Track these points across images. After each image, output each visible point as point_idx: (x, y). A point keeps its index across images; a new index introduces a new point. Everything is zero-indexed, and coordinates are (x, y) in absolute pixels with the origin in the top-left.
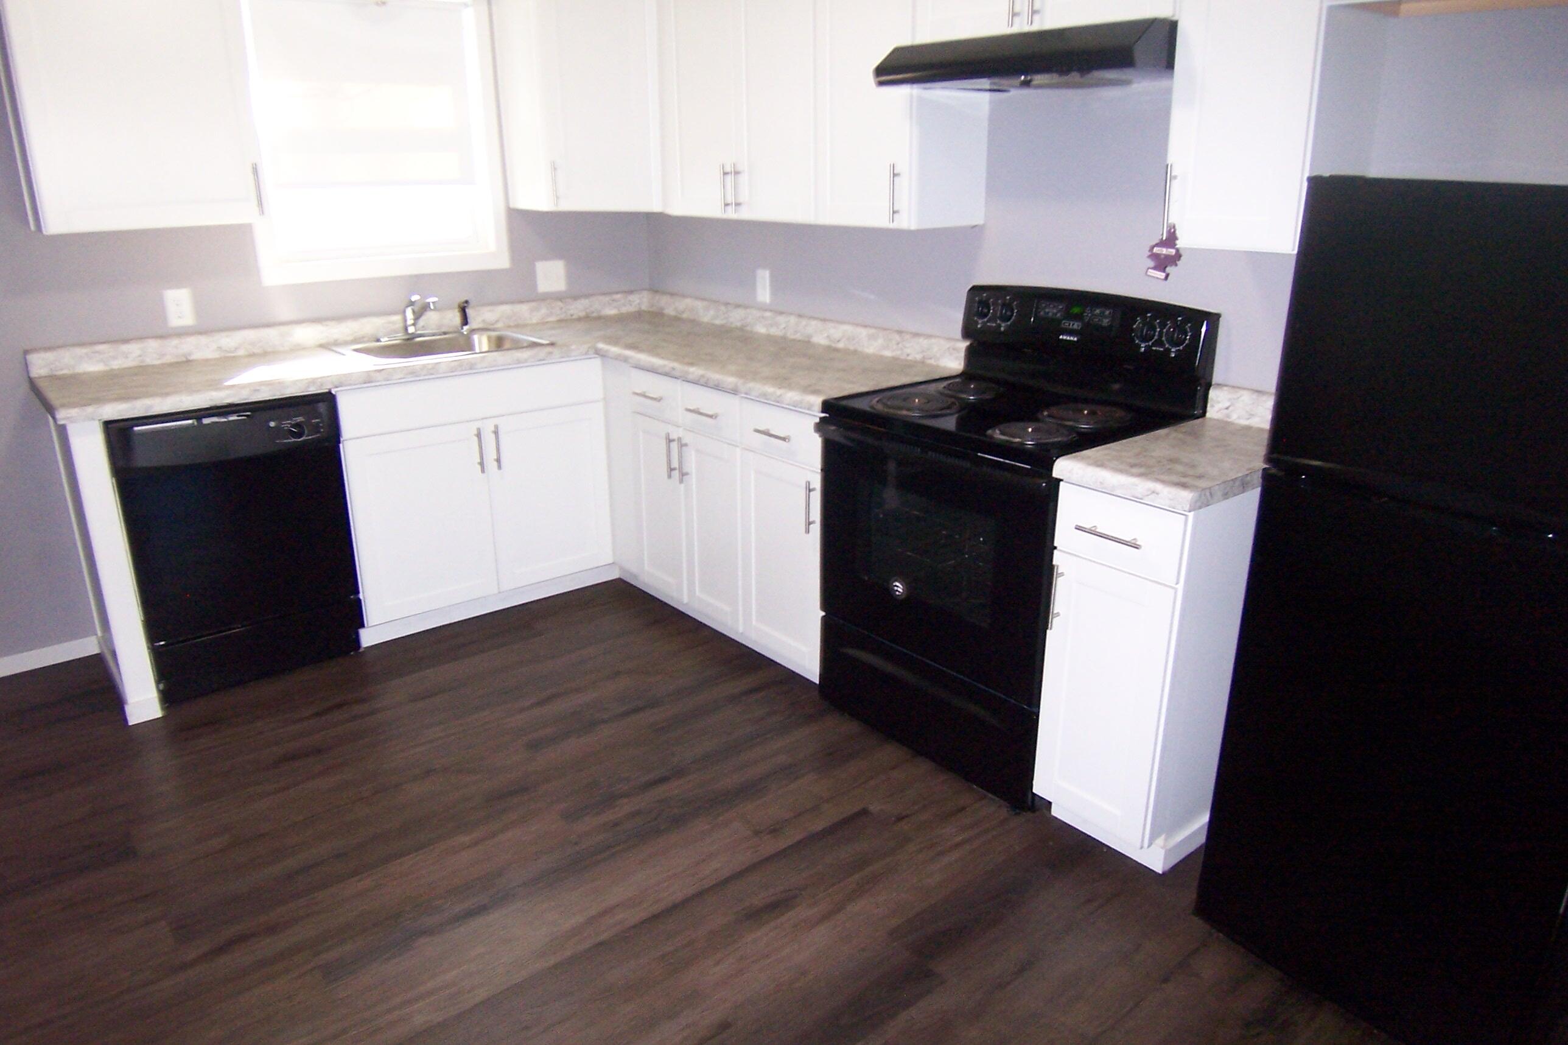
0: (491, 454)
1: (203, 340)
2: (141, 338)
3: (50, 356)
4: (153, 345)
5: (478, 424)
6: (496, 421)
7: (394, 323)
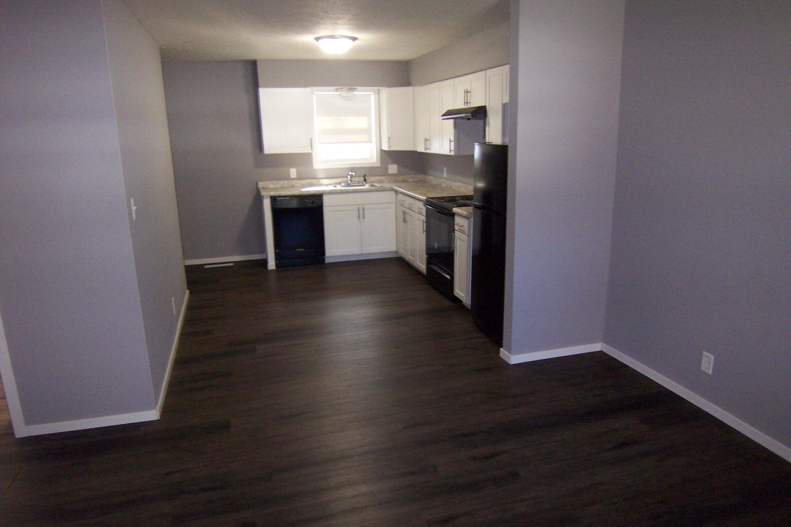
0: (361, 215)
1: (298, 181)
2: (284, 180)
3: (262, 183)
4: (286, 182)
5: (359, 206)
6: (363, 206)
7: (345, 180)
